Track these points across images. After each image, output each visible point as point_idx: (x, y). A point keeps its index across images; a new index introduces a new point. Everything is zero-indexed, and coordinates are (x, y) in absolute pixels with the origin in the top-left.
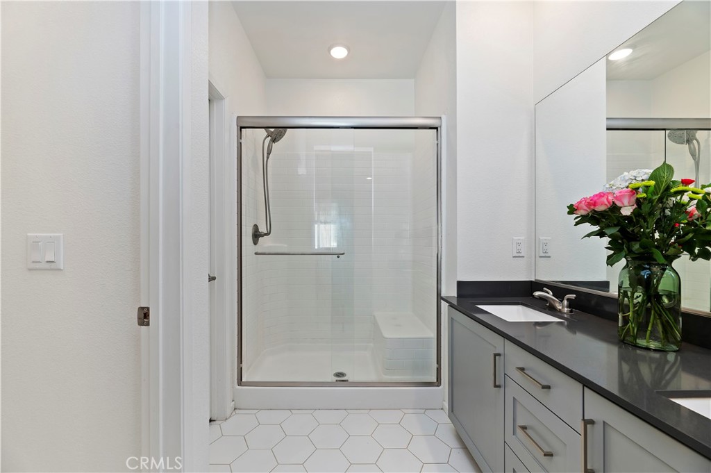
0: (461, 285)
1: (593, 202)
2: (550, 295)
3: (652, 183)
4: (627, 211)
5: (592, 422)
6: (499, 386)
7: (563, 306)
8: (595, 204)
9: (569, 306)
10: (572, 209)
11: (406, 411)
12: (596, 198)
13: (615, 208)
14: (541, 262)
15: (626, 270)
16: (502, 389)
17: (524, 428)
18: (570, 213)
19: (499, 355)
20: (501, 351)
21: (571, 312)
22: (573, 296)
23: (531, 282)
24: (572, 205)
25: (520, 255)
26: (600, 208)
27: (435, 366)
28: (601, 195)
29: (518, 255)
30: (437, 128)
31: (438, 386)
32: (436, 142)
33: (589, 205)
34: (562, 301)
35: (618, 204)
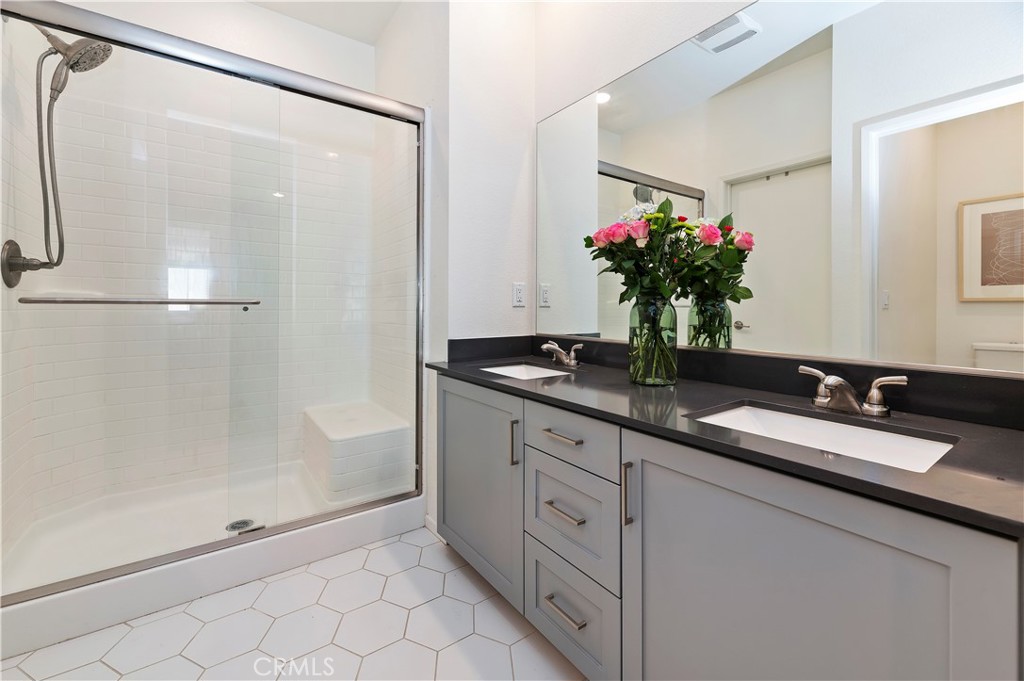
0: (453, 345)
1: (610, 233)
2: (555, 346)
3: (662, 215)
4: (641, 243)
5: (629, 465)
6: (517, 463)
7: (570, 360)
8: (613, 235)
9: (576, 358)
10: (589, 242)
11: (370, 547)
12: (614, 229)
13: (630, 240)
14: (542, 313)
15: (636, 308)
16: (521, 465)
17: (551, 503)
18: (588, 246)
19: (517, 422)
20: (519, 417)
21: (578, 364)
22: (580, 346)
23: (532, 337)
24: (589, 238)
25: (521, 304)
26: (619, 240)
27: (414, 466)
28: (619, 226)
29: (518, 304)
30: (418, 124)
31: (418, 495)
32: (416, 144)
33: (607, 236)
34: (569, 354)
35: (634, 235)
